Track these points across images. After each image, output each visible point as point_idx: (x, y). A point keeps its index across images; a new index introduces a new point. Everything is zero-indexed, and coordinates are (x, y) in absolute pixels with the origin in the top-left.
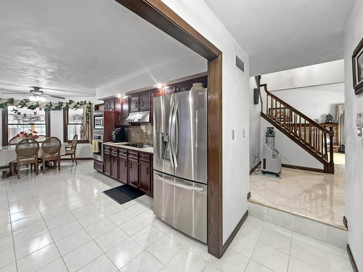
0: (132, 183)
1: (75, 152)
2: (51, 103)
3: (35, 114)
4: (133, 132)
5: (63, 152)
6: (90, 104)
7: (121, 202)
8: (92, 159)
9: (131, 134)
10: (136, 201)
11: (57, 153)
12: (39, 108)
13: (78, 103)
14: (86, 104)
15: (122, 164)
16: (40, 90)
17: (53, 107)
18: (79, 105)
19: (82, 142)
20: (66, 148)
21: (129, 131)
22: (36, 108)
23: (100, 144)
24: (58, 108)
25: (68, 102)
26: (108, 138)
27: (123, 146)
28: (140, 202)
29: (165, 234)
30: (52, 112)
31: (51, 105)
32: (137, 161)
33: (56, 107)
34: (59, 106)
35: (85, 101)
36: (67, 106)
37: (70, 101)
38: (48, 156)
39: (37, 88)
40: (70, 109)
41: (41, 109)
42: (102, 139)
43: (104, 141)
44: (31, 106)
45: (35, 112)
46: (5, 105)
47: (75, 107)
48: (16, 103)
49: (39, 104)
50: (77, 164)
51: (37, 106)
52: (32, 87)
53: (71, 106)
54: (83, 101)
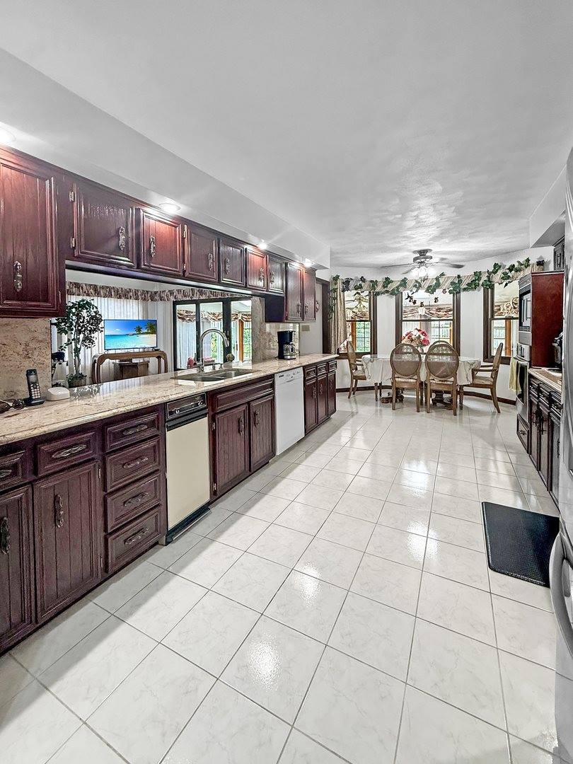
1: (495, 381)
2: (459, 276)
3: (435, 302)
5: (463, 378)
6: (539, 263)
11: (452, 379)
12: (442, 290)
13: (511, 269)
14: (528, 265)
16: (428, 254)
17: (464, 286)
18: (513, 272)
19: (505, 361)
20: (474, 371)
22: (437, 290)
23: (522, 369)
24: (473, 285)
25: (491, 269)
30: (463, 294)
31: (460, 282)
33: (468, 284)
34: (476, 280)
35: (528, 260)
36: (490, 279)
37: (496, 265)
38: (437, 381)
39: (423, 253)
40: (496, 285)
41: (444, 292)
42: (527, 357)
43: (530, 362)
44: (430, 287)
45: (436, 299)
46: (398, 290)
47: (506, 277)
48: (410, 285)
49: (441, 280)
50: (499, 412)
51: (438, 285)
52: (414, 252)
53: (497, 278)
54: (522, 260)
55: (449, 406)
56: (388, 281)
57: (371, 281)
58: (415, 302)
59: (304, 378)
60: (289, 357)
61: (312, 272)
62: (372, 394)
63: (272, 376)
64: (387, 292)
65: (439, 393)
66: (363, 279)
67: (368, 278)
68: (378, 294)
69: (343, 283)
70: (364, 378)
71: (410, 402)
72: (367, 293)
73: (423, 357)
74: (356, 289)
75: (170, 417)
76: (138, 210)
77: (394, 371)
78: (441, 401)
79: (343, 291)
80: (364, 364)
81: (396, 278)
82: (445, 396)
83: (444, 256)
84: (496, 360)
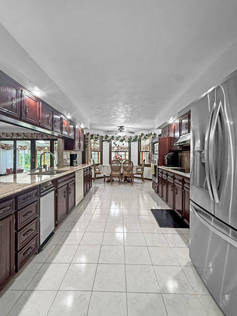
0: (177, 210)
1: (143, 172)
2: (131, 137)
4: (186, 158)
5: (134, 172)
6: (155, 134)
7: (162, 225)
8: (151, 180)
9: (184, 159)
10: (177, 231)
11: (131, 172)
13: (147, 135)
14: (152, 135)
15: (170, 188)
16: (123, 128)
17: (132, 140)
19: (147, 165)
20: (137, 169)
21: (182, 156)
22: (124, 141)
23: (155, 167)
24: (135, 140)
25: (140, 135)
26: (162, 162)
27: (173, 170)
28: (181, 234)
29: (196, 294)
30: (132, 143)
31: (131, 138)
32: (181, 187)
34: (136, 138)
35: (151, 133)
36: (140, 138)
37: (142, 134)
38: (126, 173)
39: (121, 127)
40: (142, 140)
41: (126, 142)
42: (157, 163)
43: (158, 164)
44: (121, 140)
45: (123, 144)
46: (110, 140)
47: (145, 138)
48: (115, 138)
49: (125, 138)
50: (144, 182)
51: (124, 139)
52: (119, 127)
53: (142, 138)
54: (150, 133)
55: (129, 182)
56: (107, 136)
57: (101, 136)
58: (116, 145)
59: (84, 173)
60: (75, 165)
61: (82, 130)
62: (103, 180)
63: (74, 172)
64: (107, 140)
65: (126, 177)
66: (98, 135)
67: (100, 135)
68: (103, 141)
69: (91, 136)
70: (100, 174)
71: (116, 181)
72: (99, 140)
73: (122, 165)
74: (95, 139)
75: (42, 191)
76: (22, 91)
77: (112, 170)
78: (127, 180)
79: (91, 139)
80: (100, 168)
81: (110, 136)
82: (128, 178)
83: (128, 129)
84: (143, 165)
